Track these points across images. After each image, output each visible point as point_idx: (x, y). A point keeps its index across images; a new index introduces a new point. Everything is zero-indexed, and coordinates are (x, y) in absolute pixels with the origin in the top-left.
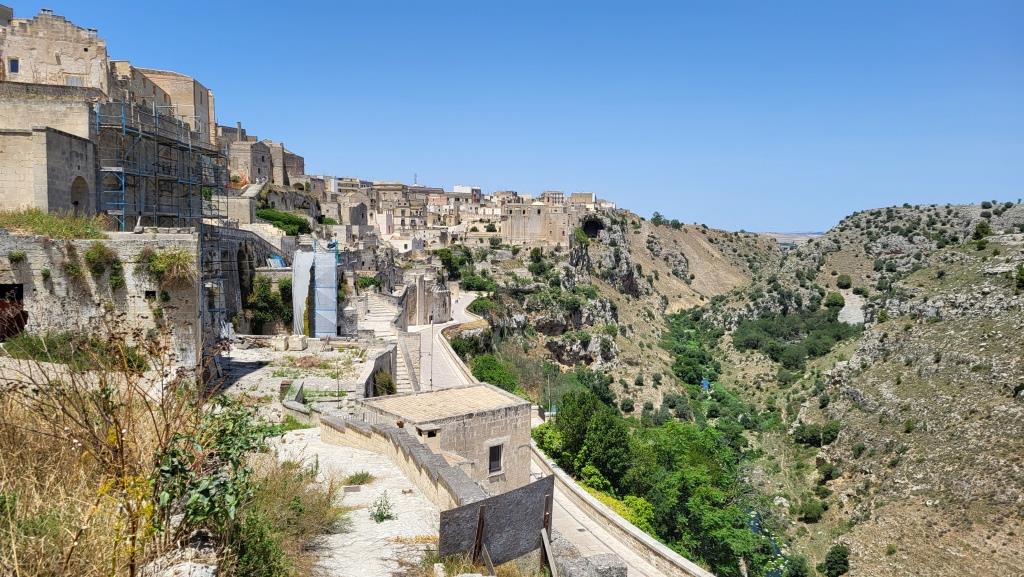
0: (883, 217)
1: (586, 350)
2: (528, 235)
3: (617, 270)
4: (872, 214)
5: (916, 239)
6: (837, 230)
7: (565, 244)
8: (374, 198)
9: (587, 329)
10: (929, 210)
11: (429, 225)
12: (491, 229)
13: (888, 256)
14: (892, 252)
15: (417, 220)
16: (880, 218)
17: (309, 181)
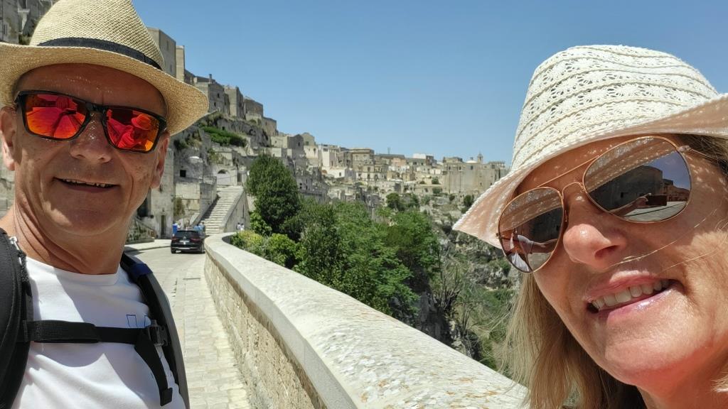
2: (463, 186)
12: (435, 182)
17: (260, 118)
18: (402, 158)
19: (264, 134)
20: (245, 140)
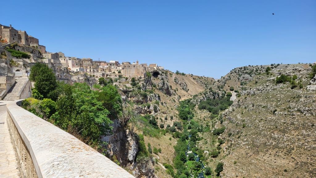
0: (243, 69)
1: (149, 109)
2: (132, 73)
3: (164, 87)
4: (240, 69)
5: (252, 75)
6: (230, 74)
7: (143, 76)
8: (81, 63)
9: (149, 103)
10: (256, 67)
11: (99, 72)
12: (119, 72)
13: (244, 81)
14: (246, 79)
15: (95, 70)
16: (242, 70)
17: (37, 45)
18: (105, 62)
19: (39, 52)
20: (30, 55)
